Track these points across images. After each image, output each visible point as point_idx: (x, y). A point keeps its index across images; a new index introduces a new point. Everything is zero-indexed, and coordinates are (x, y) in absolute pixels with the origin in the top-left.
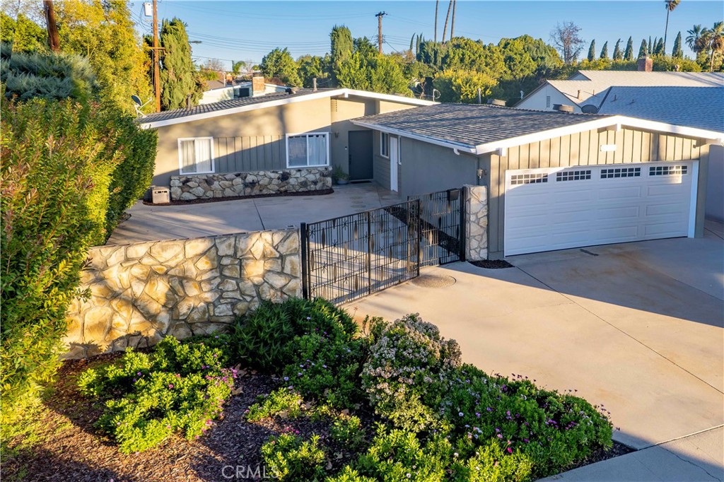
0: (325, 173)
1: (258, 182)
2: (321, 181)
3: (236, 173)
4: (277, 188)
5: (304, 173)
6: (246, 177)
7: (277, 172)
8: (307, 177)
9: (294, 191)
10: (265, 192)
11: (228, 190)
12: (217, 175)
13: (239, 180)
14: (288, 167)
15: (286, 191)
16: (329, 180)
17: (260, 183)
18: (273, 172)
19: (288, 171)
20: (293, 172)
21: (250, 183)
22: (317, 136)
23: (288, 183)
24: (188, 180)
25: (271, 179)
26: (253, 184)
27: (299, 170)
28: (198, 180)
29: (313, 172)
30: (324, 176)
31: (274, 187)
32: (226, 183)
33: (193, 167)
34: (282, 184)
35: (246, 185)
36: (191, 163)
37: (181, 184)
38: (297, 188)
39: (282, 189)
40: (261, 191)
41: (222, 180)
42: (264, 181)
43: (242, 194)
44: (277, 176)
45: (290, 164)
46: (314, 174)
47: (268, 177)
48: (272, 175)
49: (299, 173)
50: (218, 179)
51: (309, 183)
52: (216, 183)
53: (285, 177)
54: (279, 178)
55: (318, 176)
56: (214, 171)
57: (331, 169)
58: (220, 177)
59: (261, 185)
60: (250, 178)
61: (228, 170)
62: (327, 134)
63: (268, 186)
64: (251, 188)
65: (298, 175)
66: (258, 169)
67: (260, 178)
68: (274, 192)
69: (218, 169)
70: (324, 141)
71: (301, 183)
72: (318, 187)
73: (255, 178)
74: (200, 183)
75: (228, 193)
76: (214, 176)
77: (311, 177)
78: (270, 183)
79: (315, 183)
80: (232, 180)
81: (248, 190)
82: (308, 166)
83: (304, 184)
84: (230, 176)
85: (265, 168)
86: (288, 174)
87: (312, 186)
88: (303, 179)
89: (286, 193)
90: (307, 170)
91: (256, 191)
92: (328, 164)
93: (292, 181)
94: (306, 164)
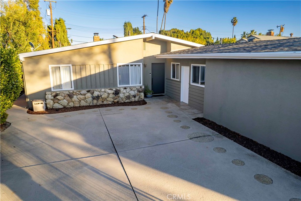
0: (140, 90)
1: (101, 96)
2: (138, 95)
3: (87, 90)
4: (112, 100)
5: (128, 90)
6: (93, 93)
7: (112, 90)
8: (130, 92)
9: (123, 102)
10: (105, 103)
11: (82, 101)
12: (75, 91)
13: (89, 95)
14: (118, 86)
15: (118, 102)
16: (142, 94)
18: (110, 89)
19: (119, 89)
20: (122, 89)
21: (96, 97)
22: (135, 65)
23: (119, 97)
24: (57, 95)
25: (109, 94)
26: (98, 97)
27: (125, 88)
28: (63, 95)
29: (133, 89)
30: (139, 92)
31: (110, 100)
32: (82, 97)
33: (60, 86)
34: (116, 98)
35: (94, 98)
36: (59, 83)
37: (53, 98)
38: (124, 100)
39: (116, 101)
40: (103, 102)
41: (79, 95)
42: (104, 96)
43: (91, 104)
44: (112, 92)
45: (120, 84)
46: (134, 91)
47: (107, 93)
48: (110, 91)
49: (125, 90)
50: (76, 94)
51: (131, 97)
52: (75, 97)
53: (117, 93)
54: (113, 94)
55: (136, 92)
56: (73, 89)
57: (143, 87)
58: (78, 92)
59: (103, 98)
60: (96, 94)
61: (82, 88)
62: (141, 64)
63: (107, 99)
64: (97, 101)
66: (101, 87)
67: (102, 93)
68: (111, 103)
69: (76, 87)
70: (139, 69)
71: (127, 97)
72: (137, 99)
73: (99, 94)
74: (65, 96)
75: (83, 103)
76: (73, 92)
77: (132, 93)
78: (108, 97)
79: (135, 96)
80: (85, 95)
81: (95, 101)
82: (130, 85)
83: (128, 97)
84: (84, 92)
85: (105, 87)
86: (119, 90)
87: (133, 99)
88: (127, 94)
89: (118, 104)
90: (130, 88)
91: (100, 102)
92: (142, 84)
93: (121, 95)
94: (129, 84)
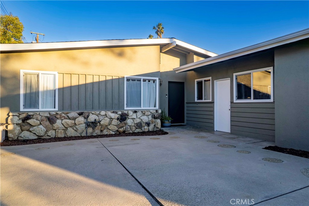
0: (156, 115)
1: (99, 122)
2: (152, 123)
3: (78, 112)
4: (116, 128)
5: (139, 114)
6: (88, 117)
7: (116, 113)
8: (141, 118)
9: (131, 132)
10: (105, 132)
11: (70, 129)
12: (59, 113)
13: (81, 119)
14: (125, 108)
15: (124, 132)
16: (159, 121)
17: (102, 123)
18: (113, 112)
19: (126, 112)
20: (131, 113)
21: (92, 123)
22: (149, 81)
23: (126, 124)
24: (28, 117)
25: (111, 119)
26: (94, 124)
27: (135, 112)
28: (39, 118)
29: (146, 113)
30: (155, 117)
31: (113, 128)
32: (70, 122)
33: (36, 104)
34: (121, 125)
35: (88, 125)
36: (33, 100)
37: (20, 122)
38: (134, 129)
39: (121, 130)
40: (101, 131)
41: (65, 118)
42: (105, 121)
43: (84, 134)
44: (117, 116)
45: (127, 106)
46: (147, 116)
47: (108, 118)
48: (113, 115)
49: (135, 114)
50: (61, 118)
51: (143, 125)
52: (59, 122)
53: (123, 118)
54: (118, 119)
55: (150, 118)
56: (57, 109)
57: (160, 111)
58: (63, 115)
59: (102, 126)
60: (92, 118)
61: (71, 109)
62: (157, 79)
63: (109, 127)
64: (93, 129)
65: (134, 116)
66: (100, 109)
67: (101, 118)
68: (114, 133)
70: (154, 86)
71: (137, 124)
72: (151, 128)
73: (97, 118)
74: (42, 120)
75: (71, 132)
76: (57, 114)
77: (145, 119)
78: (110, 124)
79: (148, 124)
80: (74, 119)
81: (90, 130)
82: (142, 108)
83: (139, 125)
84: (73, 114)
85: (106, 108)
86: (126, 115)
87: (146, 127)
88: (138, 121)
89: (124, 134)
90: (142, 112)
91: (97, 132)
92: (157, 107)
93: (129, 122)
94: (140, 106)
